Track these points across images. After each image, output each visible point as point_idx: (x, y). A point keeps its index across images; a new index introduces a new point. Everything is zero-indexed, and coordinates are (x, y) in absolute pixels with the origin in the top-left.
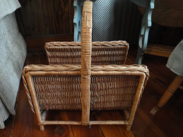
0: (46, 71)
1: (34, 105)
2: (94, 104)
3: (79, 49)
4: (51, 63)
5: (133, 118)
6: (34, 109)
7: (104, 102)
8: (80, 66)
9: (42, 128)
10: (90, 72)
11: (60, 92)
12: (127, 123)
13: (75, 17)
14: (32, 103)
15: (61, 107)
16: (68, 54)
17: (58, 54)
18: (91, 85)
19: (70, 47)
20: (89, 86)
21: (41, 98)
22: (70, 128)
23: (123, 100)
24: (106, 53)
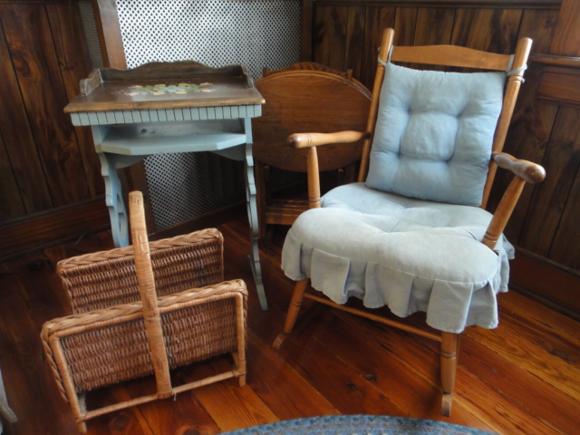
0: (86, 324)
1: (66, 385)
2: (175, 356)
3: (130, 262)
4: (73, 297)
5: (244, 363)
6: (66, 394)
7: (191, 349)
8: (141, 302)
9: (84, 428)
10: (158, 310)
11: (111, 351)
12: (237, 374)
13: (107, 193)
14: (62, 383)
15: (115, 378)
16: (109, 274)
17: (86, 278)
18: (163, 328)
19: (111, 261)
20: (161, 331)
21: (76, 371)
22: (138, 413)
23: (223, 338)
24: (184, 256)
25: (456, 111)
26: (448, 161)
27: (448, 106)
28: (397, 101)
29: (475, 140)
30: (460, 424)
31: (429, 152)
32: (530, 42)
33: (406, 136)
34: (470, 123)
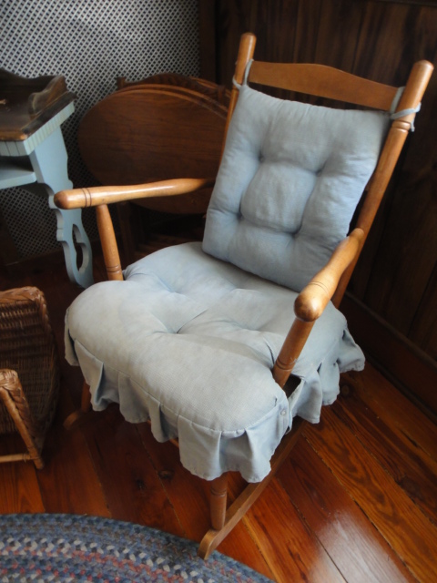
25: (314, 164)
26: (294, 234)
27: (305, 158)
28: (245, 142)
29: (327, 211)
30: (235, 558)
31: (270, 219)
32: (428, 68)
33: (248, 194)
34: (327, 186)
